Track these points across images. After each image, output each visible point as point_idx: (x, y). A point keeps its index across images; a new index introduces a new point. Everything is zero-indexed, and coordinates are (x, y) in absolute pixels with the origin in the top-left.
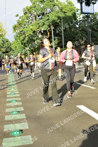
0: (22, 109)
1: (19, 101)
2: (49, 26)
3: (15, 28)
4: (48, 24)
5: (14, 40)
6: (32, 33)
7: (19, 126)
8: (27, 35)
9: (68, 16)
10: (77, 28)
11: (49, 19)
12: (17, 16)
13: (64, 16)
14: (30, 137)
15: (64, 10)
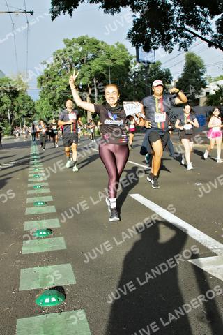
0: (50, 199)
1: (47, 187)
2: (91, 79)
3: (41, 81)
4: (89, 76)
5: (39, 98)
6: (65, 89)
7: (45, 224)
8: (58, 91)
9: (118, 65)
10: (131, 82)
11: (90, 69)
12: (45, 63)
13: (112, 64)
14: (61, 239)
15: (112, 57)
